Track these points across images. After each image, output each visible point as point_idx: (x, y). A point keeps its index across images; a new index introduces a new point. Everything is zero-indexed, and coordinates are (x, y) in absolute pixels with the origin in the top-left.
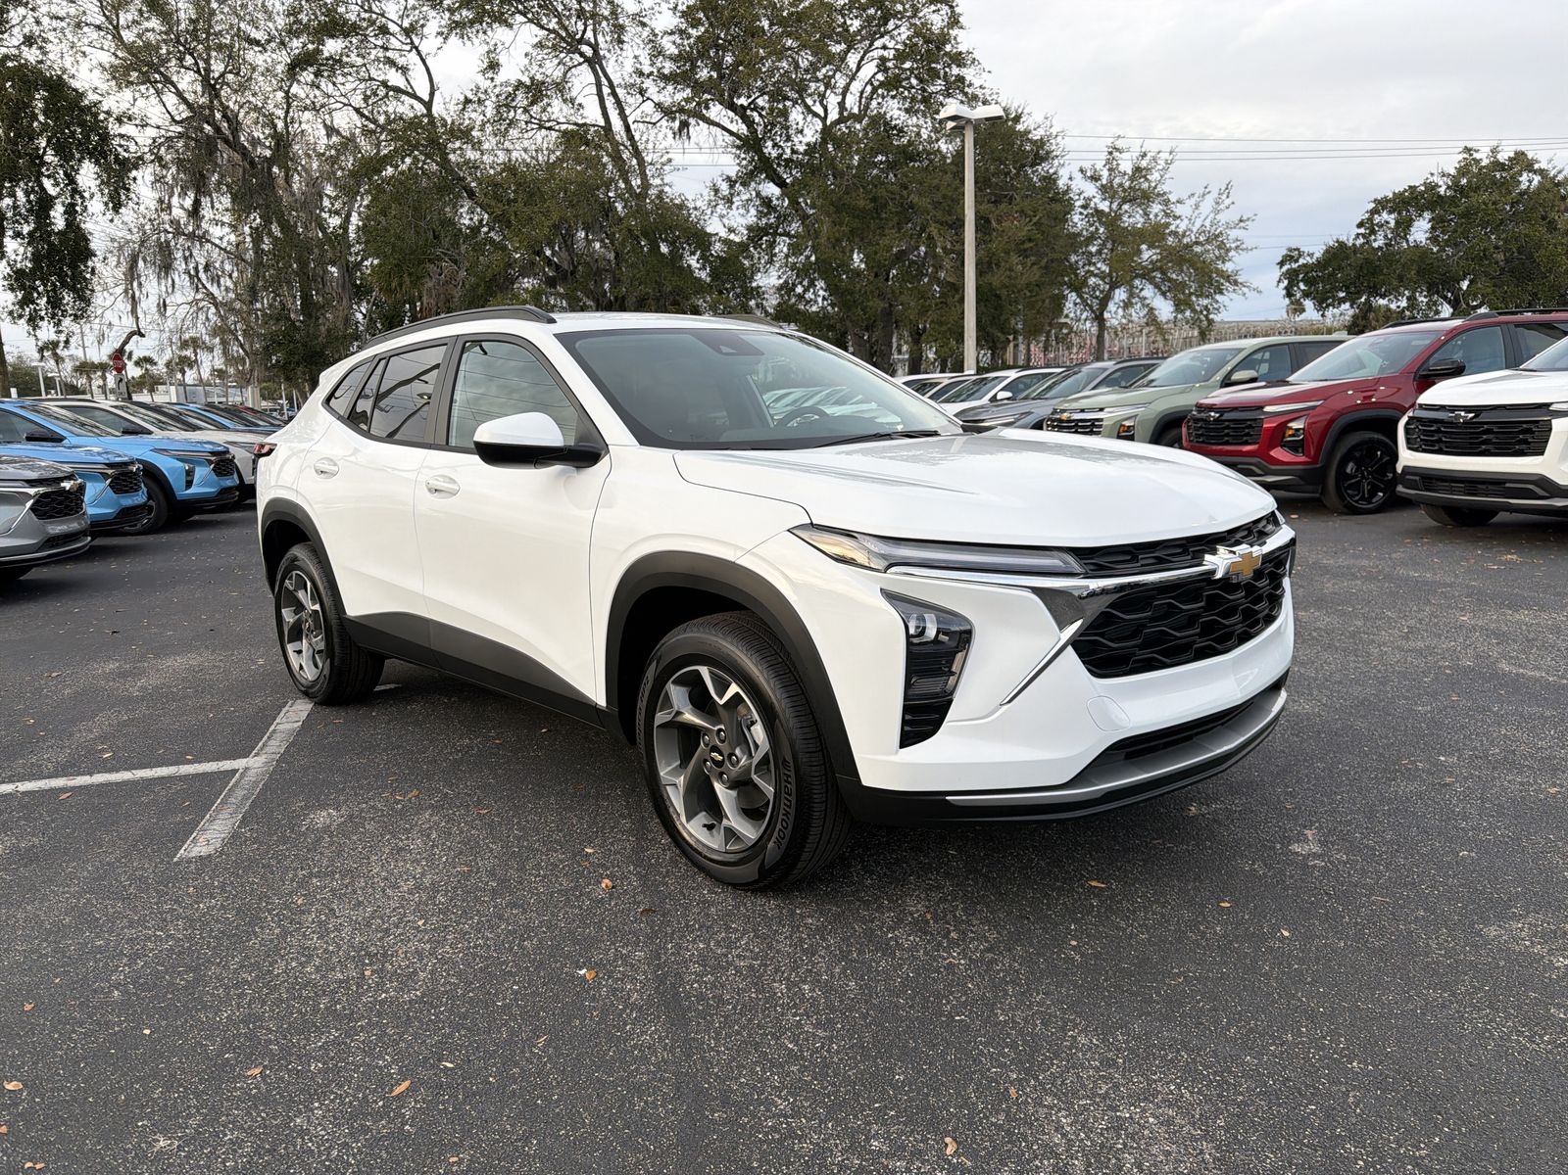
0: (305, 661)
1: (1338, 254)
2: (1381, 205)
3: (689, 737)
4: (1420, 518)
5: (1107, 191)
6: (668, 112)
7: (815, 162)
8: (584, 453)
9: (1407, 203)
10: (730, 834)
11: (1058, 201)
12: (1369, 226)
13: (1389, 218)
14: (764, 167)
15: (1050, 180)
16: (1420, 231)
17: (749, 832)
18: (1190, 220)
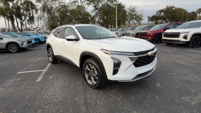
0: (51, 59)
1: (154, 16)
2: (158, 11)
3: (88, 72)
4: (164, 44)
5: (130, 11)
6: (87, 4)
7: (101, 8)
8: (77, 40)
9: (161, 11)
10: (93, 83)
11: (125, 12)
12: (157, 14)
13: (159, 13)
14: (96, 9)
15: (124, 10)
16: (162, 14)
17: (95, 83)
18: (138, 13)
